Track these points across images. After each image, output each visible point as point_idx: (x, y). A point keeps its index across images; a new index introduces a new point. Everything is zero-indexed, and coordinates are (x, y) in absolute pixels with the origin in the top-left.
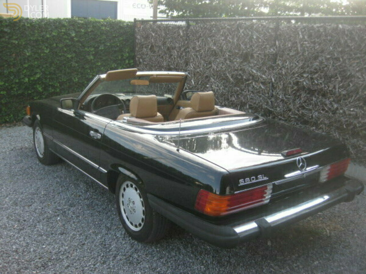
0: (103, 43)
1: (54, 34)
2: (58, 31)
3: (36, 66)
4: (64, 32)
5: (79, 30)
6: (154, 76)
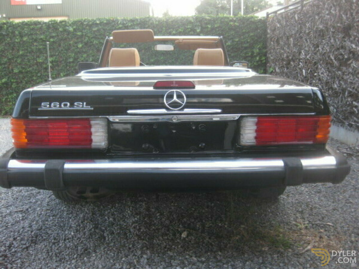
0: (232, 39)
1: (180, 30)
2: (185, 27)
3: (162, 61)
4: (190, 28)
5: (206, 26)
6: (179, 40)
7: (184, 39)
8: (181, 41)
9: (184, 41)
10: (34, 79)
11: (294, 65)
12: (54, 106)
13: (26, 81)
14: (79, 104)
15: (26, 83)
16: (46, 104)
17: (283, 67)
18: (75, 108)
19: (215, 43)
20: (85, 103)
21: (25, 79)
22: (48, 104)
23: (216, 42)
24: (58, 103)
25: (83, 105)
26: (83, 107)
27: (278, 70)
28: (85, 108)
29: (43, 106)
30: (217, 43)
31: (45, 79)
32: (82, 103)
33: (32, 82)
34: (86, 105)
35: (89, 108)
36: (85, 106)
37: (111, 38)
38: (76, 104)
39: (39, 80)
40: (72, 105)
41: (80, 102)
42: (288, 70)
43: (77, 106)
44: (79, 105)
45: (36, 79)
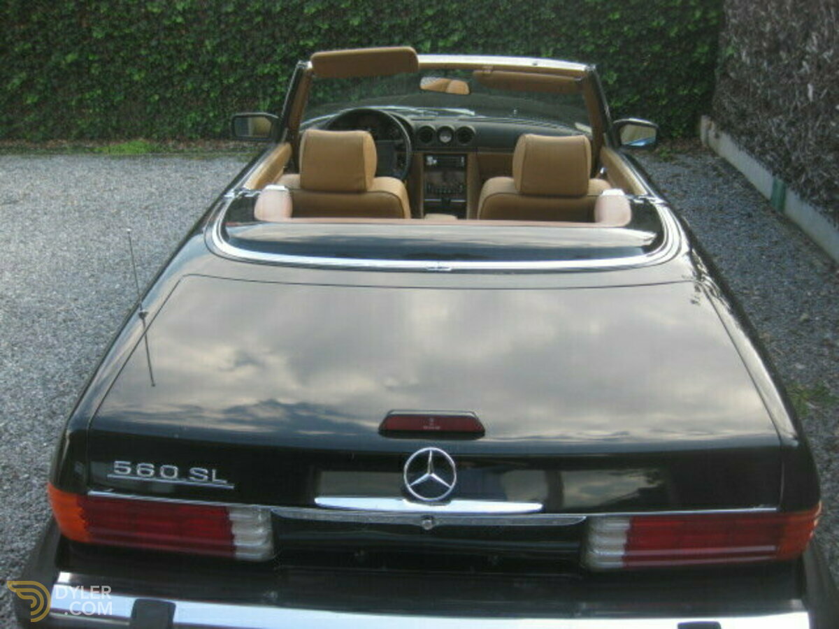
6: (484, 69)
7: (495, 68)
8: (489, 72)
9: (496, 72)
10: (141, 55)
11: (786, 62)
12: (143, 472)
13: (123, 58)
14: (202, 473)
15: (125, 63)
16: (125, 465)
17: (758, 53)
18: (193, 482)
19: (576, 82)
20: (214, 472)
21: (122, 54)
22: (128, 466)
23: (580, 79)
24: (152, 466)
25: (210, 475)
26: (210, 479)
27: (746, 56)
28: (215, 483)
29: (117, 469)
30: (579, 82)
31: (169, 54)
32: (206, 471)
33: (138, 61)
34: (217, 477)
35: (223, 484)
36: (214, 479)
37: (310, 65)
38: (193, 471)
39: (154, 56)
40: (184, 474)
41: (204, 468)
42: (770, 69)
43: (197, 477)
44: (201, 475)
45: (147, 55)
